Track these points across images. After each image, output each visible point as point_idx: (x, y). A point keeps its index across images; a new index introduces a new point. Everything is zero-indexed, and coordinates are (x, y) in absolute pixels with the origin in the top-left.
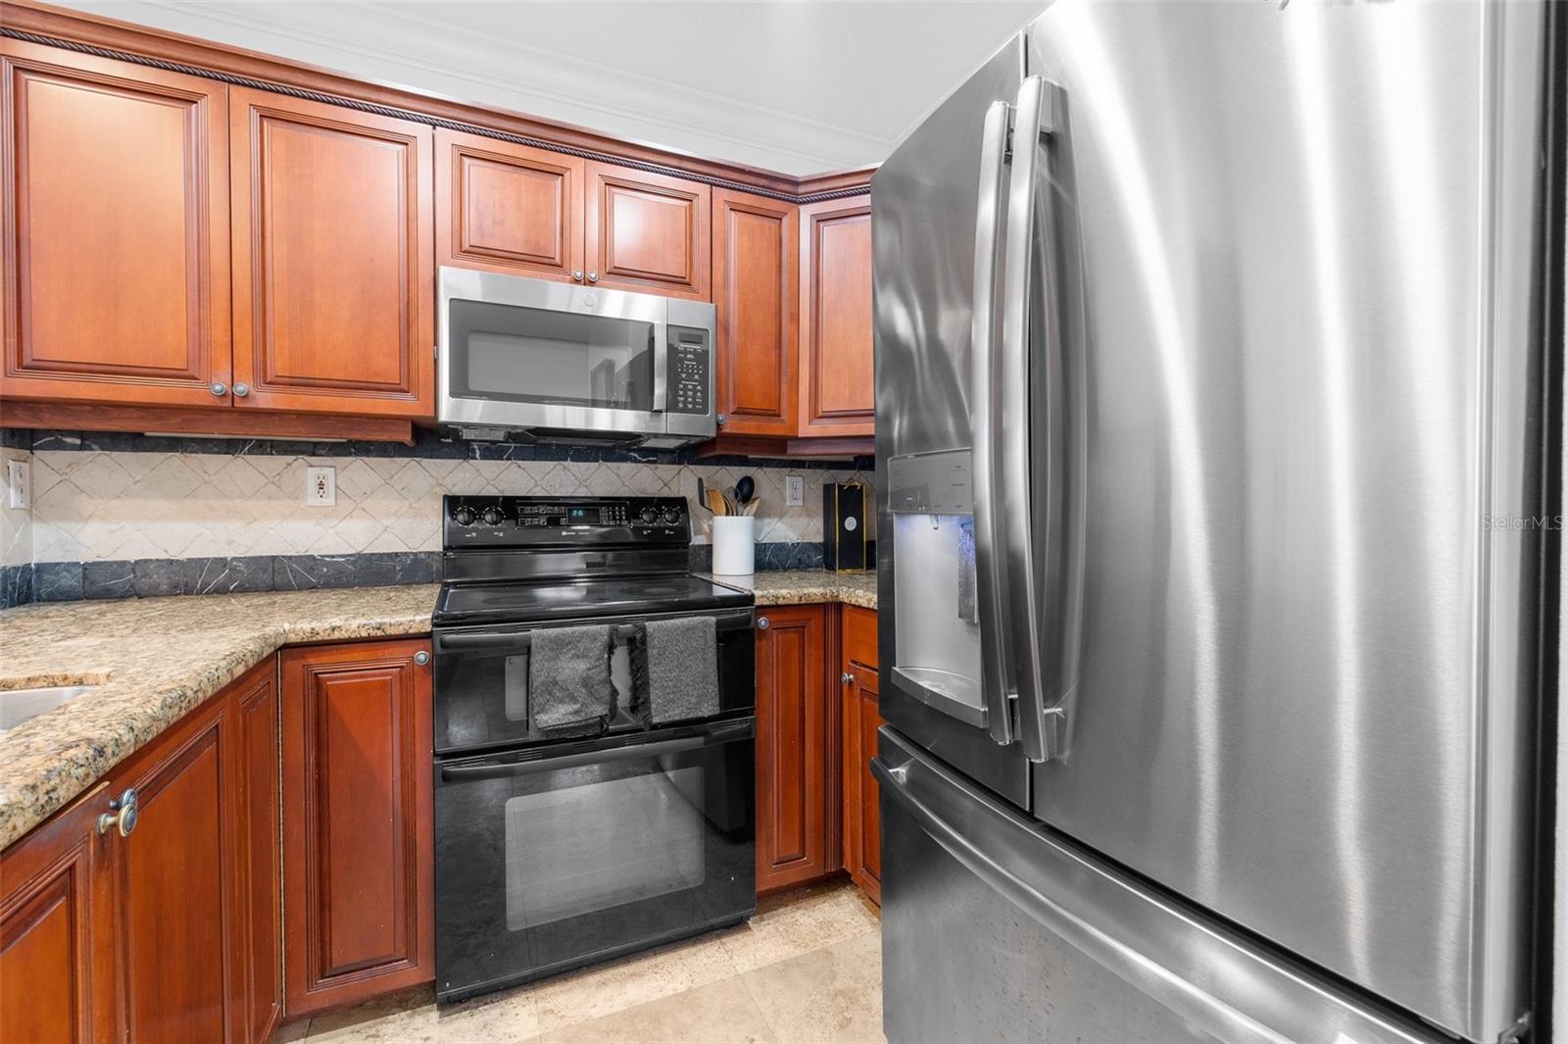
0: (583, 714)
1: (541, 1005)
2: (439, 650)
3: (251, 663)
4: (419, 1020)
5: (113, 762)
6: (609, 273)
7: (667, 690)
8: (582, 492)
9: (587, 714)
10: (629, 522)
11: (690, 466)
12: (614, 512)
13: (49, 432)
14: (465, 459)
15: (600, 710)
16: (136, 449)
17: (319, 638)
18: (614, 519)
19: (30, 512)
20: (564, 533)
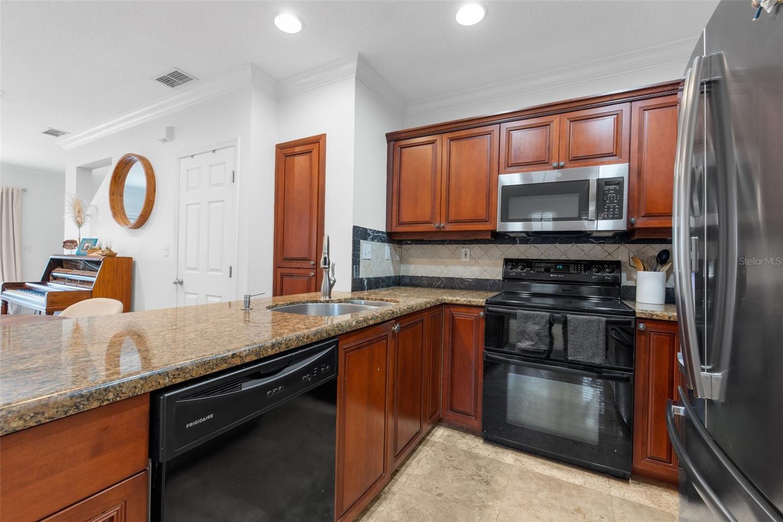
0: (536, 347)
1: (517, 457)
2: (487, 312)
3: (432, 305)
4: (477, 440)
5: (395, 316)
6: (571, 160)
7: (577, 347)
8: (563, 258)
9: (537, 347)
10: (585, 272)
11: (625, 245)
12: (578, 267)
13: (405, 240)
14: (513, 244)
15: (544, 347)
16: (422, 244)
17: (453, 302)
18: (577, 270)
19: (401, 261)
20: (552, 275)
